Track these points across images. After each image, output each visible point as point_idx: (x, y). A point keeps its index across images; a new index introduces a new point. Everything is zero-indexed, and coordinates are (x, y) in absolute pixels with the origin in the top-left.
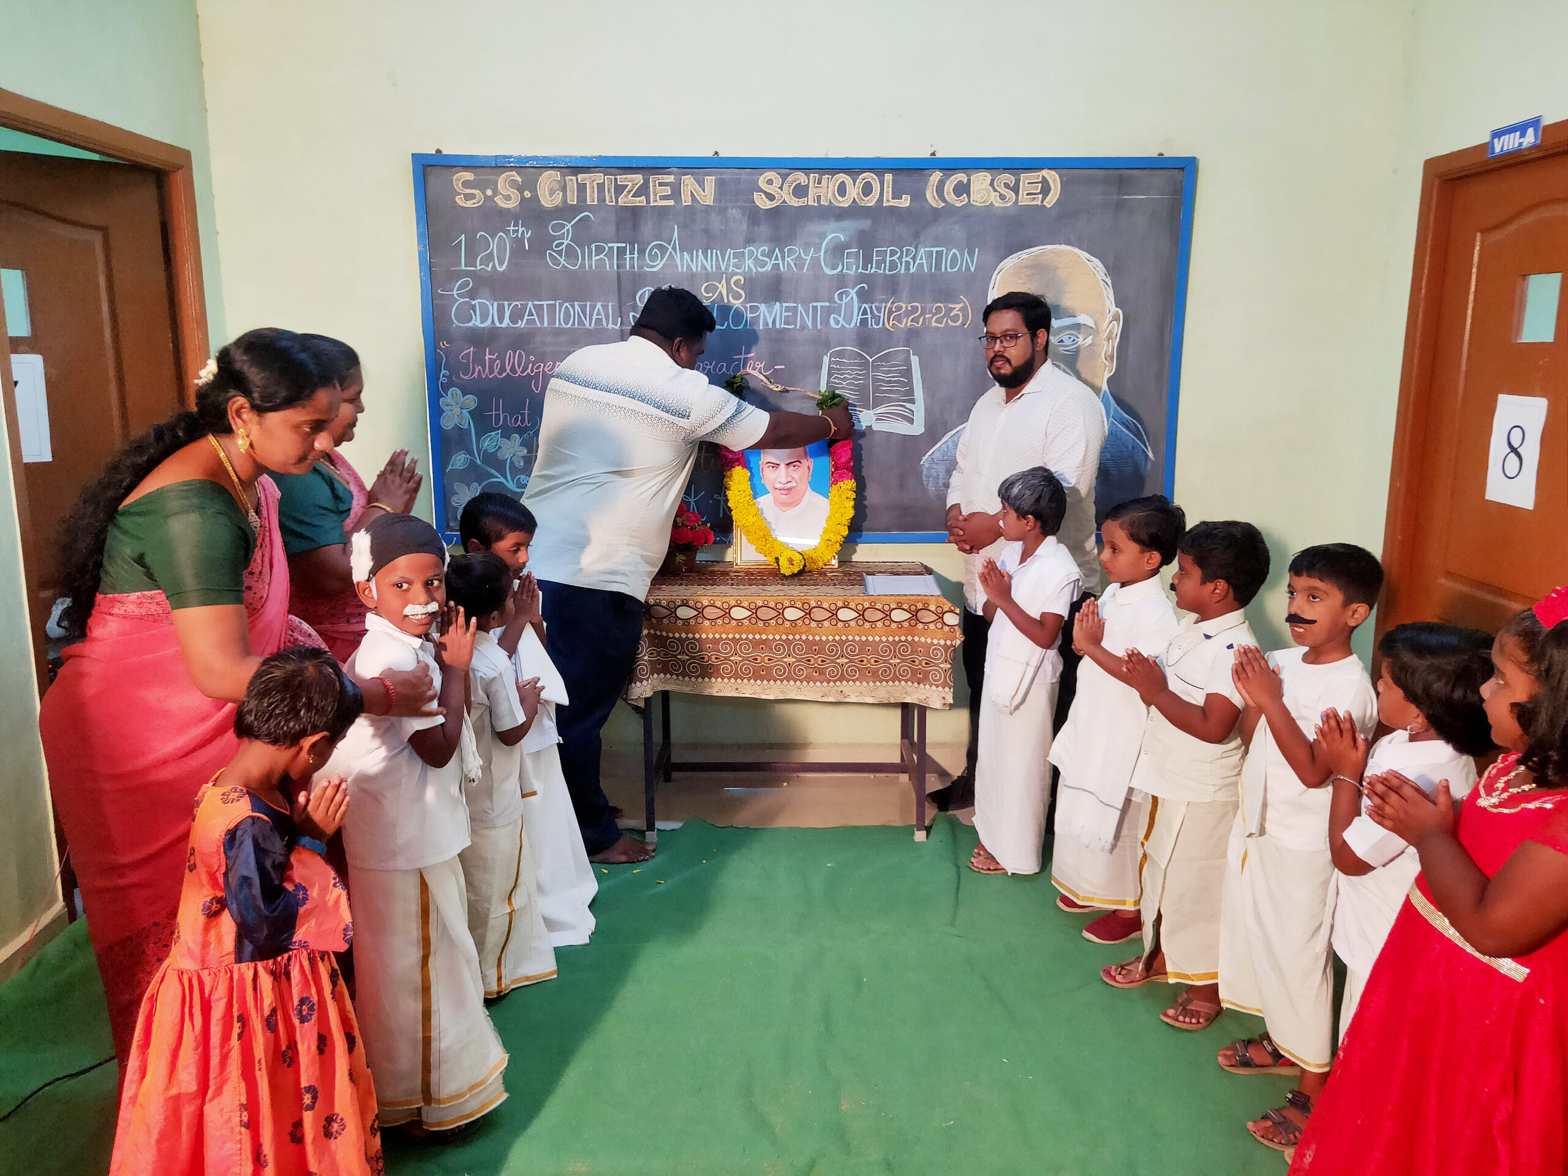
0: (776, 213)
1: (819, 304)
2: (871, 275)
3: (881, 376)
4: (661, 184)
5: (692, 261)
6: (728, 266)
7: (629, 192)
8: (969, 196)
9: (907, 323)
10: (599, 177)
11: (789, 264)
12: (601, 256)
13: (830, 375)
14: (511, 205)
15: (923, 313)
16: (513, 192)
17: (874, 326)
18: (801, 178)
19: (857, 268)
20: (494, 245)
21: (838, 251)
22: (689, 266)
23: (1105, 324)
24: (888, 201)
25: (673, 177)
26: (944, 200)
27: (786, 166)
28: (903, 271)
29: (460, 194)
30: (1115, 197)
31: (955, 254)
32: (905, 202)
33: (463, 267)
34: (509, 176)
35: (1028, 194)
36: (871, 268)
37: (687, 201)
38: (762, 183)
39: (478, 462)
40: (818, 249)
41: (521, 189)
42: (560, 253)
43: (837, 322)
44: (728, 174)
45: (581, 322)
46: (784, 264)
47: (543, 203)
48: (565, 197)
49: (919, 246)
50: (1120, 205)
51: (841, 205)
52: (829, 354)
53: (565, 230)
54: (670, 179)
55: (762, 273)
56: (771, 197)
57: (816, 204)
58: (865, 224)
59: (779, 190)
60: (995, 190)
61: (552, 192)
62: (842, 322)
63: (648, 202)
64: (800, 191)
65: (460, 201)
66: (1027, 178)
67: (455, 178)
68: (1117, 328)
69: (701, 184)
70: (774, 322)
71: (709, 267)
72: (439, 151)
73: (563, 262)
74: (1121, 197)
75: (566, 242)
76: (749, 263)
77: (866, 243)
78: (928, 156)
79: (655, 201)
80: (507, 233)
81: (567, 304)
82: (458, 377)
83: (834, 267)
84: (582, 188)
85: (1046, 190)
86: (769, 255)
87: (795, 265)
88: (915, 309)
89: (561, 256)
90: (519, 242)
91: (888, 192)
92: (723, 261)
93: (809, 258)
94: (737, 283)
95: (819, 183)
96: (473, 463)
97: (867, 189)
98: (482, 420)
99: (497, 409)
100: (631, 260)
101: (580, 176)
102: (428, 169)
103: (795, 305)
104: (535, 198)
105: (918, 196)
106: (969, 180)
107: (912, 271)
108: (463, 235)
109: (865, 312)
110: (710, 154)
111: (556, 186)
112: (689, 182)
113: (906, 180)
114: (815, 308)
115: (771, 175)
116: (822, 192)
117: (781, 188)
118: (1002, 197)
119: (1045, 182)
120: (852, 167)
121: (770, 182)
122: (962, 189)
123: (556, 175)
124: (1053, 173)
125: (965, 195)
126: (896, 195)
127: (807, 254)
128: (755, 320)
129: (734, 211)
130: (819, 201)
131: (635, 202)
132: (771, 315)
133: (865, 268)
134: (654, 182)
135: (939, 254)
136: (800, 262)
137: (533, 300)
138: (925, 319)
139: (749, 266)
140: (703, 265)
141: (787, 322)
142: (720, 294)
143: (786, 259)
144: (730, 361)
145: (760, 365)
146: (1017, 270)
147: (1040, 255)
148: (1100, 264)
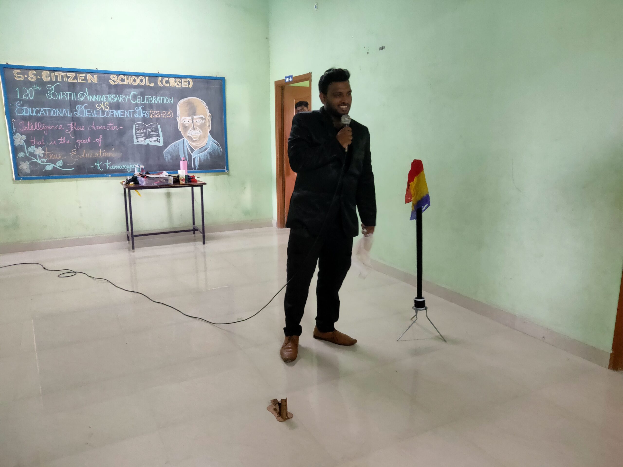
0: (117, 86)
1: (131, 111)
2: (145, 103)
3: (150, 130)
4: (81, 76)
5: (92, 98)
6: (103, 100)
7: (71, 78)
9: (156, 116)
10: (62, 74)
11: (121, 100)
12: (64, 96)
13: (136, 130)
14: (33, 80)
15: (160, 114)
16: (34, 77)
17: (147, 117)
18: (123, 77)
19: (141, 101)
20: (28, 91)
21: (135, 97)
22: (91, 99)
23: (207, 117)
24: (148, 84)
25: (84, 74)
26: (163, 85)
27: (118, 74)
28: (153, 103)
29: (16, 76)
30: (206, 86)
31: (167, 98)
32: (152, 85)
33: (18, 97)
34: (32, 72)
35: (185, 84)
37: (89, 81)
38: (111, 77)
39: (28, 155)
40: (129, 96)
41: (36, 76)
42: (51, 94)
43: (137, 116)
44: (101, 75)
45: (59, 114)
46: (120, 100)
47: (44, 80)
48: (51, 78)
49: (157, 96)
51: (135, 85)
52: (135, 124)
53: (52, 88)
54: (84, 75)
55: (114, 102)
56: (114, 82)
57: (128, 84)
58: (142, 90)
59: (117, 80)
60: (176, 83)
61: (47, 77)
62: (138, 116)
63: (77, 81)
64: (123, 80)
65: (16, 78)
66: (184, 80)
67: (14, 71)
68: (210, 119)
69: (93, 77)
70: (118, 115)
71: (97, 100)
73: (51, 97)
74: (208, 86)
75: (52, 91)
76: (110, 99)
77: (143, 95)
78: (157, 73)
79: (80, 81)
80: (33, 88)
81: (54, 109)
82: (19, 130)
83: (134, 101)
84: (56, 76)
85: (189, 83)
86: (116, 97)
87: (123, 100)
88: (158, 113)
90: (37, 91)
91: (147, 82)
92: (102, 98)
93: (127, 98)
94: (106, 104)
95: (128, 78)
96: (26, 156)
97: (142, 81)
98: (28, 143)
99: (33, 139)
101: (55, 73)
102: (4, 68)
103: (124, 111)
104: (41, 79)
105: (156, 83)
106: (169, 80)
107: (156, 103)
108: (18, 89)
109: (144, 113)
110: (95, 69)
111: (48, 75)
112: (89, 76)
113: (152, 79)
114: (130, 112)
115: (114, 75)
116: (129, 81)
117: (117, 79)
118: (178, 84)
119: (188, 81)
120: (137, 75)
121: (114, 77)
122: (167, 82)
123: (48, 72)
124: (190, 79)
125: (168, 84)
126: (150, 83)
127: (126, 97)
128: (113, 115)
129: (104, 85)
130: (128, 83)
131: (73, 81)
132: (118, 113)
133: (143, 101)
134: (79, 76)
135: (163, 99)
136: (124, 99)
137: (43, 108)
138: (161, 115)
139: (110, 100)
140: (96, 99)
141: (122, 116)
142: (102, 107)
143: (121, 98)
144: (106, 126)
145: (115, 127)
146: (184, 103)
147: (189, 100)
148: (204, 103)
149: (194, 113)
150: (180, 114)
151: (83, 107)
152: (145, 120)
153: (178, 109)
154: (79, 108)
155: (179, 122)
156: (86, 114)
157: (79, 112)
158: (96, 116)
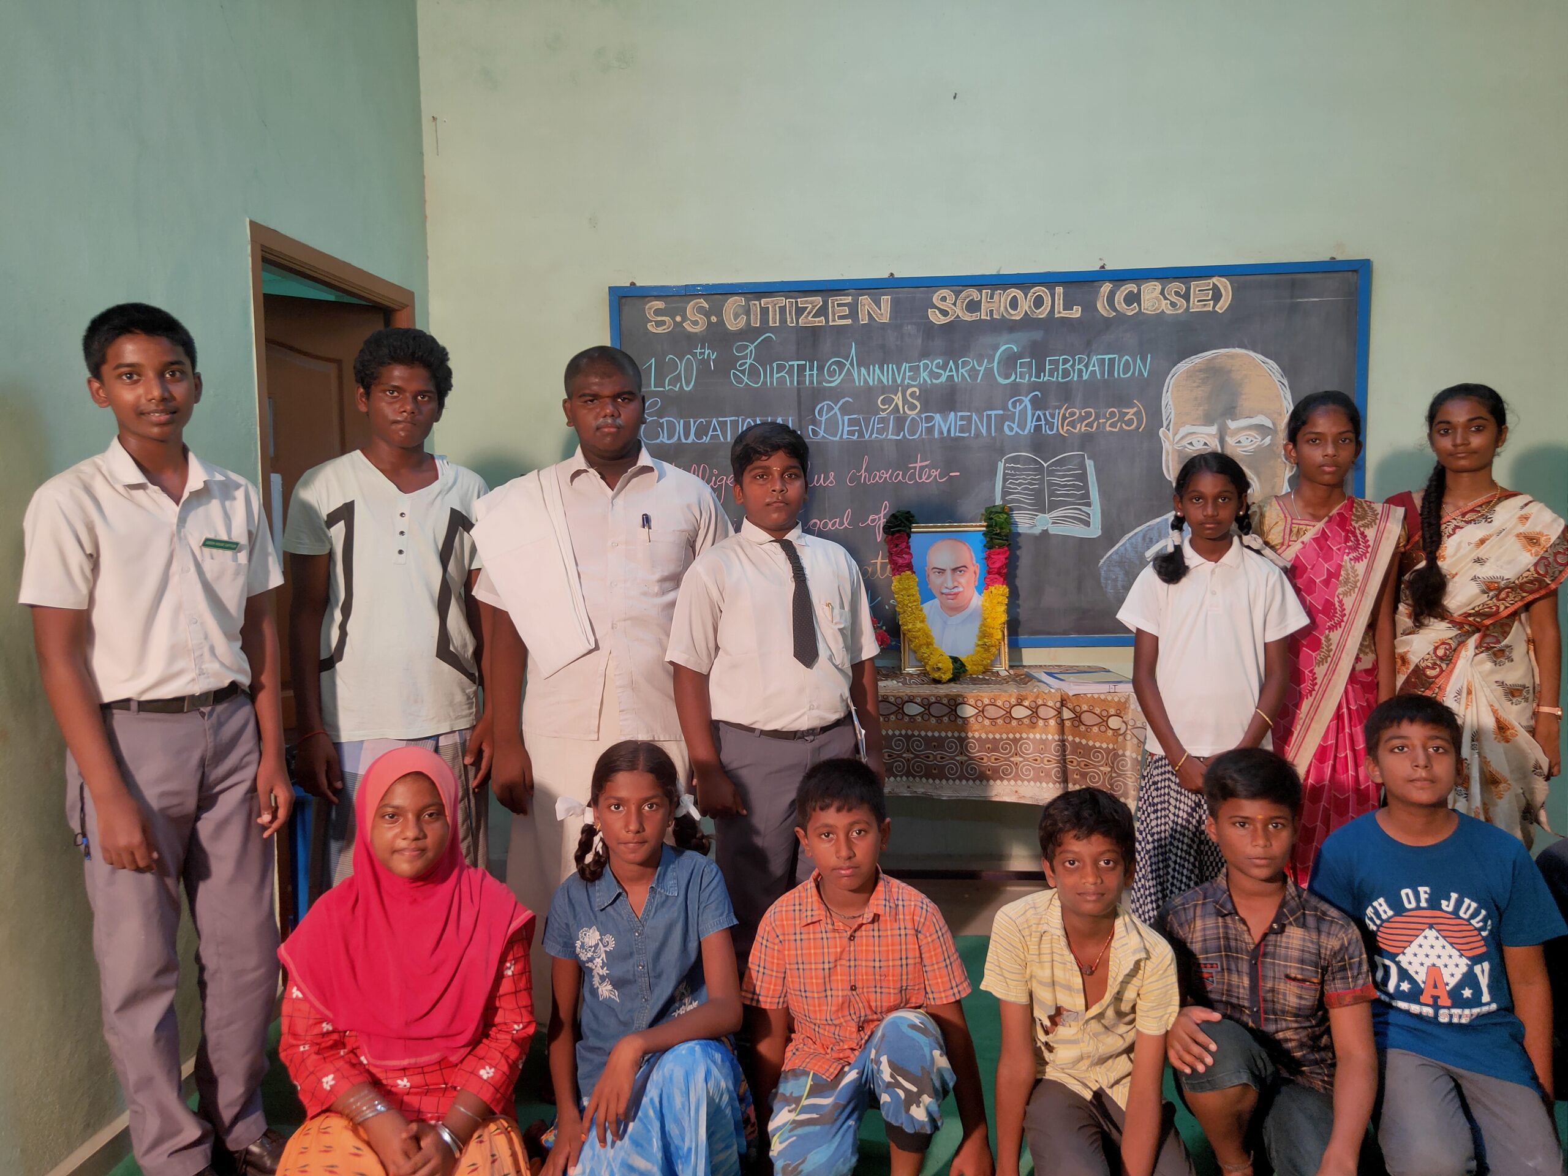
0: (949, 328)
1: (993, 413)
2: (1043, 383)
3: (1055, 480)
4: (839, 305)
5: (869, 375)
6: (903, 379)
7: (809, 313)
8: (1139, 305)
9: (1080, 428)
10: (781, 301)
11: (963, 375)
12: (782, 374)
13: (1005, 480)
14: (697, 329)
15: (1097, 418)
16: (700, 318)
17: (1048, 432)
18: (975, 295)
19: (1030, 377)
20: (681, 367)
21: (1010, 362)
22: (866, 381)
23: (1284, 424)
24: (1059, 312)
25: (850, 298)
27: (958, 284)
28: (1075, 379)
29: (651, 321)
30: (1288, 301)
31: (1127, 360)
32: (1076, 312)
33: (653, 388)
34: (697, 303)
35: (1199, 301)
36: (1044, 376)
37: (864, 320)
38: (935, 299)
40: (991, 360)
41: (707, 314)
42: (744, 374)
43: (1011, 429)
44: (904, 293)
46: (958, 375)
47: (728, 326)
48: (748, 320)
49: (1092, 354)
50: (1293, 309)
51: (1013, 318)
52: (1003, 460)
53: (748, 351)
54: (849, 299)
55: (936, 385)
56: (945, 313)
57: (988, 318)
58: (1037, 335)
59: (953, 307)
60: (1166, 298)
61: (736, 316)
62: (1016, 429)
63: (827, 321)
64: (974, 306)
65: (651, 327)
66: (1197, 286)
67: (647, 307)
69: (878, 304)
70: (949, 431)
71: (885, 381)
72: (633, 284)
73: (746, 380)
74: (1294, 300)
75: (749, 361)
76: (924, 375)
77: (1038, 353)
78: (1098, 269)
79: (834, 320)
80: (694, 355)
83: (1007, 377)
84: (765, 311)
85: (1217, 296)
86: (944, 367)
87: (970, 376)
88: (1088, 415)
89: (744, 376)
90: (704, 363)
91: (1059, 304)
92: (899, 375)
93: (982, 369)
94: (913, 394)
95: (992, 298)
97: (1039, 302)
100: (811, 376)
101: (763, 301)
102: (623, 300)
103: (969, 414)
104: (721, 322)
105: (1089, 308)
106: (1139, 290)
107: (1085, 377)
108: (654, 359)
109: (1039, 419)
110: (886, 275)
111: (740, 311)
112: (865, 302)
113: (1077, 292)
114: (989, 416)
115: (944, 292)
116: (994, 308)
118: (1173, 304)
119: (1216, 289)
120: (1024, 282)
121: (944, 299)
122: (1133, 299)
123: (741, 301)
124: (1224, 279)
125: (1135, 304)
126: (1068, 307)
127: (980, 365)
128: (930, 430)
129: (909, 327)
130: (992, 315)
131: (815, 322)
132: (946, 424)
133: (1038, 376)
134: (833, 303)
135: (1112, 361)
136: (973, 372)
137: (717, 418)
138: (1099, 423)
139: (924, 379)
140: (879, 378)
141: (962, 431)
142: (896, 404)
143: (960, 370)
144: (906, 469)
145: (935, 473)
146: (1190, 374)
147: (1214, 358)
148: (1276, 366)
149: (1231, 412)
150: (1172, 416)
151: (836, 409)
152: (1040, 444)
153: (1169, 399)
154: (827, 411)
155: (1166, 446)
156: (845, 432)
157: (823, 426)
158: (874, 436)
